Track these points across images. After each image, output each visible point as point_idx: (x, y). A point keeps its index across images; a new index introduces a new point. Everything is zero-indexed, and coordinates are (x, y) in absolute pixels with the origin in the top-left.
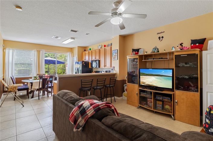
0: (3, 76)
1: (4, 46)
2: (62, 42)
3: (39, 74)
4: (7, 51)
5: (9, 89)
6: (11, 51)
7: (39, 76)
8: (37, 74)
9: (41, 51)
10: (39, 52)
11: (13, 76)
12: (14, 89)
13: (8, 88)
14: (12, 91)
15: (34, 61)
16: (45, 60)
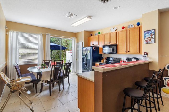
0: (6, 63)
1: (6, 28)
2: (72, 24)
3: (45, 61)
4: (10, 34)
5: (12, 87)
6: (15, 34)
7: (45, 63)
8: (43, 61)
9: (47, 36)
10: (44, 36)
11: (17, 64)
12: (20, 87)
13: (10, 86)
14: (16, 89)
15: (40, 46)
16: (51, 45)
